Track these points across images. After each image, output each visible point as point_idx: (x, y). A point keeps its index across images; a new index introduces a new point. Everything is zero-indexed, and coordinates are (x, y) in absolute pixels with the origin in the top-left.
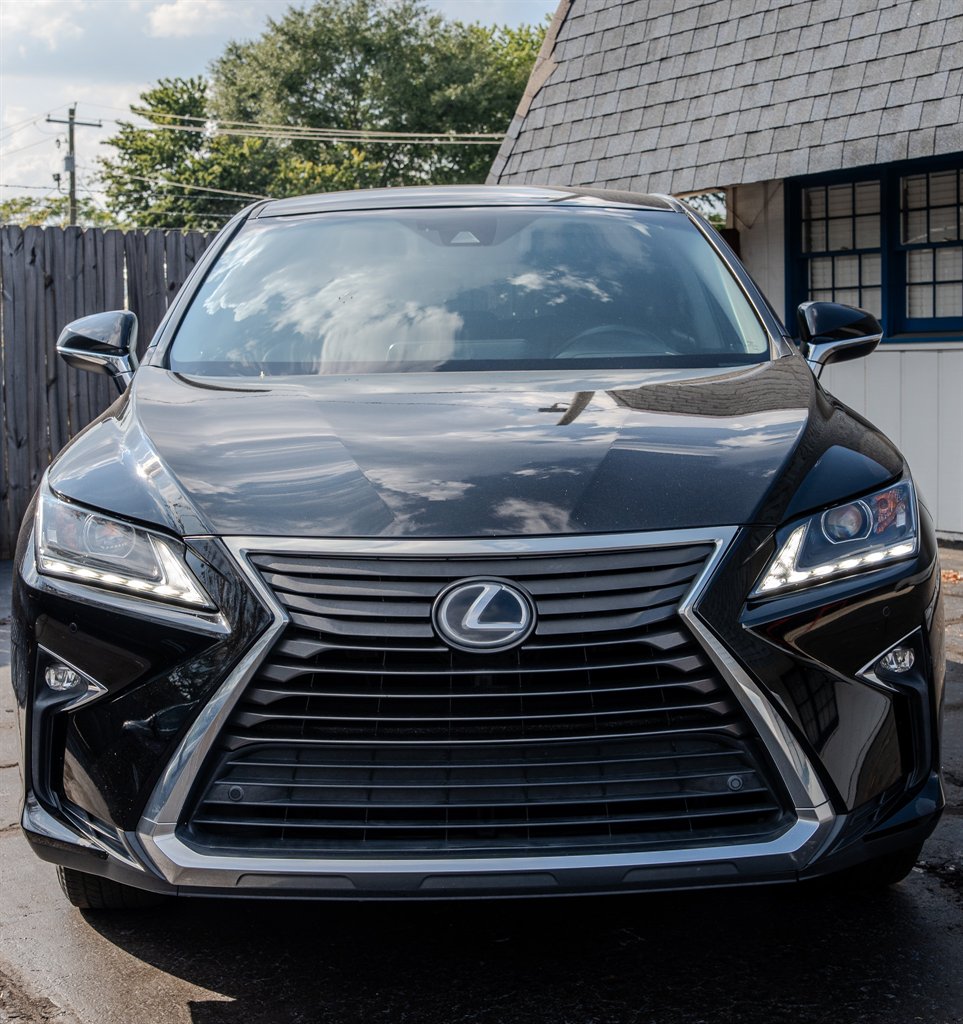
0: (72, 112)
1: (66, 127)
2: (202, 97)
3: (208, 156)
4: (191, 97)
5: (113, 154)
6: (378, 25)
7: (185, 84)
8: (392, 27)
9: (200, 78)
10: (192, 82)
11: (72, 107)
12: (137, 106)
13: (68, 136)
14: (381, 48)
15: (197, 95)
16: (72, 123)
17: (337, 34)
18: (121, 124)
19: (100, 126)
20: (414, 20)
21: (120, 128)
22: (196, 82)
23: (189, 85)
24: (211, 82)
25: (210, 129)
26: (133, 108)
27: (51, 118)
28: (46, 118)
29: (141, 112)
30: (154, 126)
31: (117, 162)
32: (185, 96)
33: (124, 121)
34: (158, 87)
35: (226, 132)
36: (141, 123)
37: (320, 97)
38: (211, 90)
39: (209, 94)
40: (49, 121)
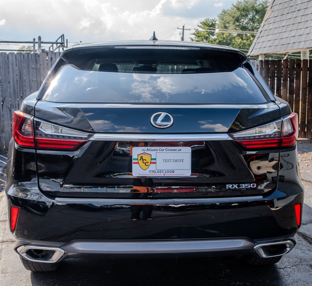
0: (184, 27)
1: (182, 30)
2: (215, 23)
3: (216, 37)
4: (212, 23)
5: (193, 37)
6: (259, 5)
7: (211, 20)
8: (263, 6)
9: (215, 19)
10: (213, 20)
11: (184, 25)
12: (199, 25)
13: (182, 32)
14: (260, 11)
15: (214, 23)
16: (183, 29)
17: (249, 7)
18: (195, 29)
19: (190, 30)
20: (268, 4)
21: (195, 30)
22: (214, 19)
23: (212, 20)
24: (218, 19)
25: (217, 31)
26: (198, 26)
27: (179, 28)
28: (177, 28)
29: (200, 27)
30: (203, 30)
31: (194, 39)
32: (211, 23)
33: (196, 29)
34: (205, 21)
35: (221, 32)
36: (200, 29)
37: (244, 23)
38: (218, 21)
39: (217, 22)
40: (178, 29)
